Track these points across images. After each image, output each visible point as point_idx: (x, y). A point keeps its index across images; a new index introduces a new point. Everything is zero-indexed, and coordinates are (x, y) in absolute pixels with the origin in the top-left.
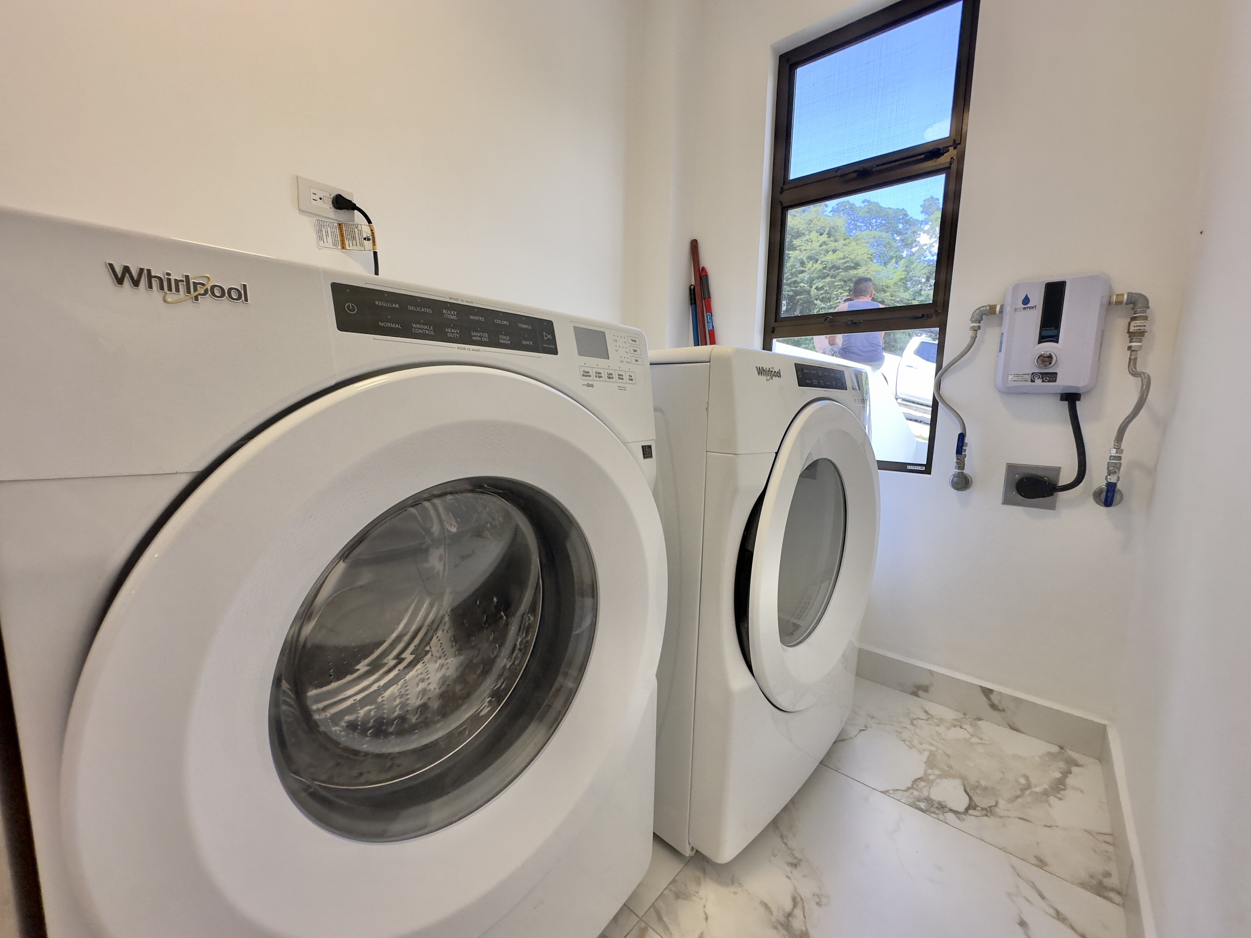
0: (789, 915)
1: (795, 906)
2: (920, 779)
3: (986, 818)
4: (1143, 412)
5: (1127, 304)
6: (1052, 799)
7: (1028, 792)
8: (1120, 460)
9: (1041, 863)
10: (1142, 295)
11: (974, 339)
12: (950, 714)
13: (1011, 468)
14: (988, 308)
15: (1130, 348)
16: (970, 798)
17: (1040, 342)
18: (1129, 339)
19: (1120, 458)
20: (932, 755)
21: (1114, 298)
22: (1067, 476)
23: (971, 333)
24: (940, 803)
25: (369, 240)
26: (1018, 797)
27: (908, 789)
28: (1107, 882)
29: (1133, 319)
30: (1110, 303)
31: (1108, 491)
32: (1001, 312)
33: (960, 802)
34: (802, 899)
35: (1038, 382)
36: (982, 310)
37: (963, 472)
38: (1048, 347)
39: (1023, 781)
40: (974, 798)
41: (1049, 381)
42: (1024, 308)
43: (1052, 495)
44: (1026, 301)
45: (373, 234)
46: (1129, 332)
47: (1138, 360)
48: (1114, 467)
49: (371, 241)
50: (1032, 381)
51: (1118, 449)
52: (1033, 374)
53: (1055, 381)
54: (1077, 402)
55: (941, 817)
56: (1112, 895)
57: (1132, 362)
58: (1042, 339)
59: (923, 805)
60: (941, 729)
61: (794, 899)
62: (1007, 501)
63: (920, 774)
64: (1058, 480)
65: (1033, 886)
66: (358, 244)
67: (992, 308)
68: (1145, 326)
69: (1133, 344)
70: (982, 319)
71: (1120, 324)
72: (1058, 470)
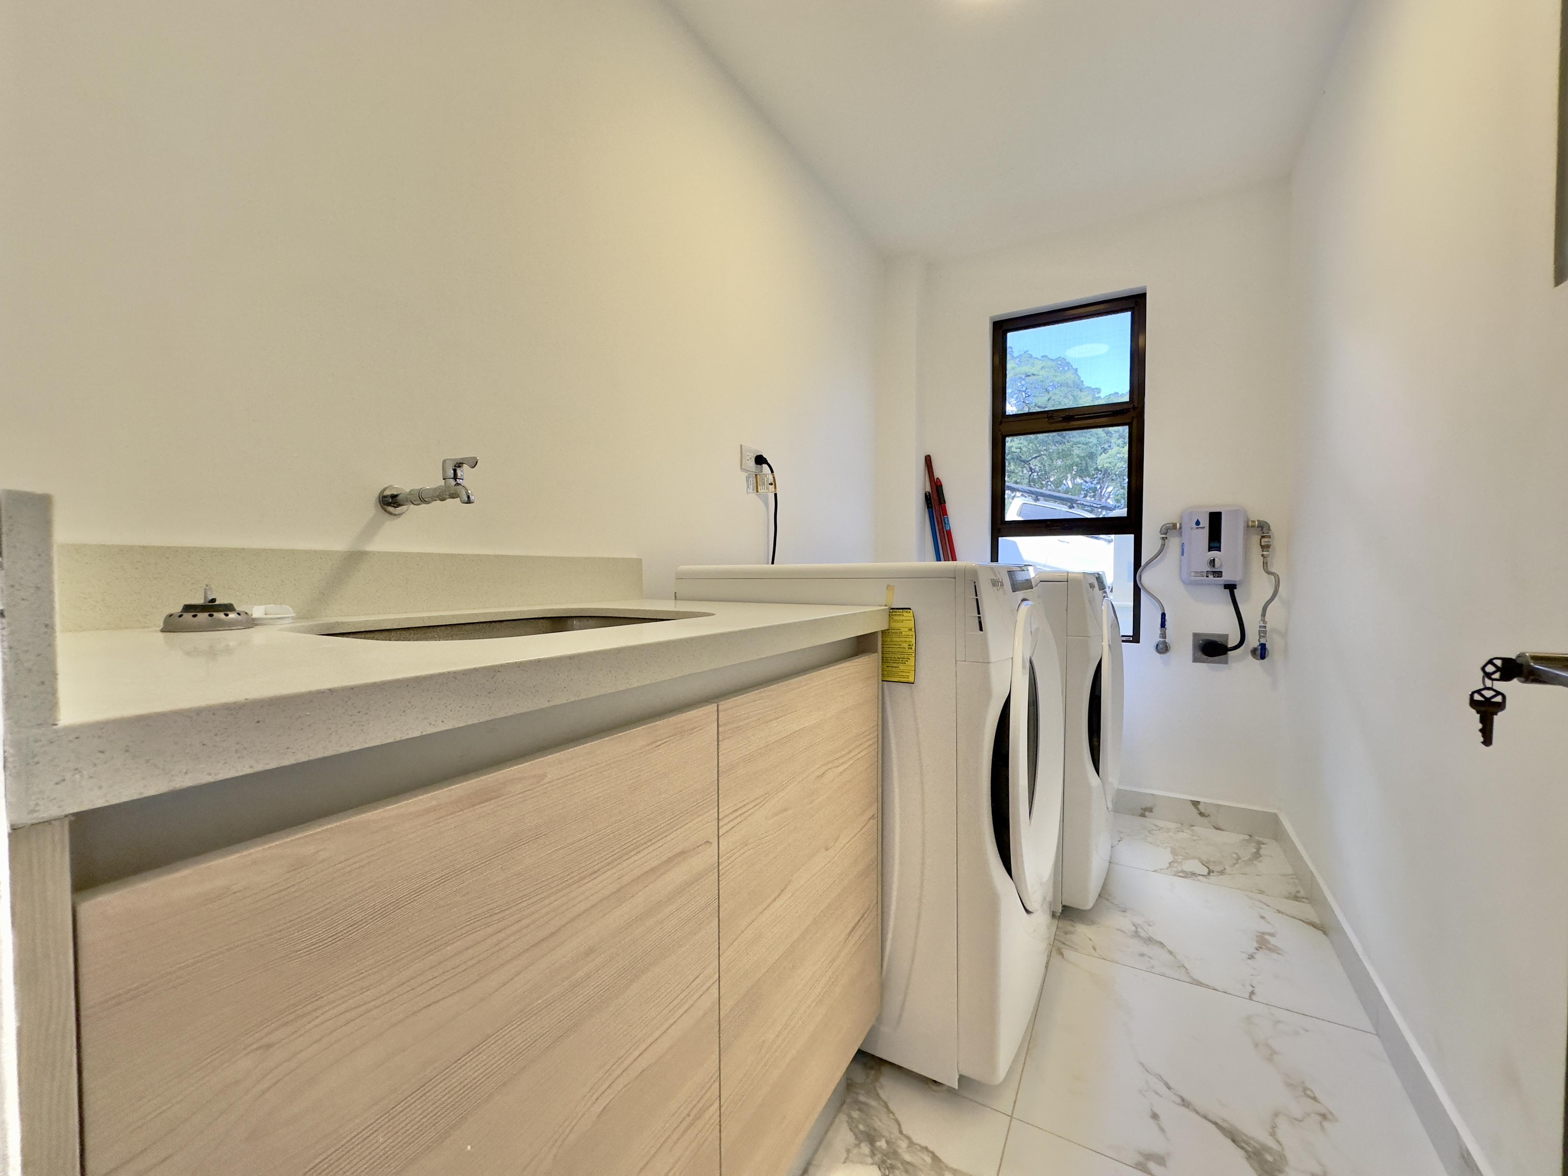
0: (1136, 932)
1: (1137, 928)
2: (1173, 862)
3: (1221, 876)
4: (1276, 598)
5: (1257, 527)
6: (1255, 862)
7: (1240, 861)
8: (1266, 628)
9: (1262, 892)
10: (1267, 523)
11: (1163, 546)
12: (1173, 826)
13: (1195, 635)
14: (1171, 525)
15: (1263, 555)
16: (1208, 868)
17: (1209, 551)
18: (1261, 550)
19: (1265, 627)
20: (1172, 848)
21: (1250, 524)
22: (1233, 641)
23: (1160, 542)
24: (1191, 872)
25: (772, 484)
26: (1235, 864)
27: (1168, 868)
28: (1298, 895)
29: (1263, 537)
30: (1248, 526)
31: (1262, 649)
32: (1180, 528)
33: (1205, 871)
34: (1138, 924)
35: (1211, 577)
36: (1168, 526)
37: (1165, 641)
38: (1214, 553)
39: (1234, 856)
40: (1210, 867)
41: (1218, 577)
42: (1197, 528)
43: (1226, 654)
44: (1198, 523)
45: (774, 480)
46: (1261, 545)
47: (1268, 563)
48: (1263, 632)
49: (773, 485)
50: (1207, 577)
51: (1264, 621)
52: (1207, 571)
53: (1221, 577)
54: (1235, 590)
55: (1196, 879)
56: (1303, 900)
57: (1265, 564)
58: (1210, 549)
59: (1181, 874)
60: (1171, 834)
61: (1134, 925)
62: (1196, 660)
63: (1171, 859)
64: (1227, 643)
65: (1261, 902)
66: (766, 488)
67: (1174, 525)
68: (1270, 542)
69: (1265, 553)
70: (1168, 532)
71: (1256, 539)
72: (1226, 636)
